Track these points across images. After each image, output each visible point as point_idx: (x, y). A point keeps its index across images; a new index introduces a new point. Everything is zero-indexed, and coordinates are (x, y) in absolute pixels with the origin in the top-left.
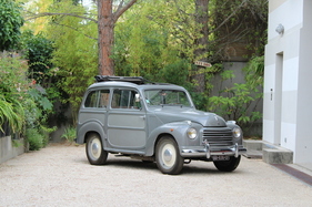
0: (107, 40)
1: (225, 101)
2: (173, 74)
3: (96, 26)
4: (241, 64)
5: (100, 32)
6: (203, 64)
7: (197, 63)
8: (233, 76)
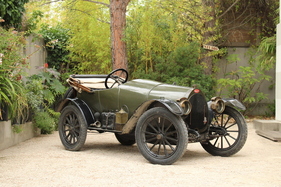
0: (118, 23)
1: (232, 82)
2: (183, 56)
3: (108, 9)
4: (243, 49)
5: (112, 15)
6: (211, 48)
7: (206, 47)
8: (238, 59)
